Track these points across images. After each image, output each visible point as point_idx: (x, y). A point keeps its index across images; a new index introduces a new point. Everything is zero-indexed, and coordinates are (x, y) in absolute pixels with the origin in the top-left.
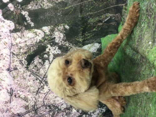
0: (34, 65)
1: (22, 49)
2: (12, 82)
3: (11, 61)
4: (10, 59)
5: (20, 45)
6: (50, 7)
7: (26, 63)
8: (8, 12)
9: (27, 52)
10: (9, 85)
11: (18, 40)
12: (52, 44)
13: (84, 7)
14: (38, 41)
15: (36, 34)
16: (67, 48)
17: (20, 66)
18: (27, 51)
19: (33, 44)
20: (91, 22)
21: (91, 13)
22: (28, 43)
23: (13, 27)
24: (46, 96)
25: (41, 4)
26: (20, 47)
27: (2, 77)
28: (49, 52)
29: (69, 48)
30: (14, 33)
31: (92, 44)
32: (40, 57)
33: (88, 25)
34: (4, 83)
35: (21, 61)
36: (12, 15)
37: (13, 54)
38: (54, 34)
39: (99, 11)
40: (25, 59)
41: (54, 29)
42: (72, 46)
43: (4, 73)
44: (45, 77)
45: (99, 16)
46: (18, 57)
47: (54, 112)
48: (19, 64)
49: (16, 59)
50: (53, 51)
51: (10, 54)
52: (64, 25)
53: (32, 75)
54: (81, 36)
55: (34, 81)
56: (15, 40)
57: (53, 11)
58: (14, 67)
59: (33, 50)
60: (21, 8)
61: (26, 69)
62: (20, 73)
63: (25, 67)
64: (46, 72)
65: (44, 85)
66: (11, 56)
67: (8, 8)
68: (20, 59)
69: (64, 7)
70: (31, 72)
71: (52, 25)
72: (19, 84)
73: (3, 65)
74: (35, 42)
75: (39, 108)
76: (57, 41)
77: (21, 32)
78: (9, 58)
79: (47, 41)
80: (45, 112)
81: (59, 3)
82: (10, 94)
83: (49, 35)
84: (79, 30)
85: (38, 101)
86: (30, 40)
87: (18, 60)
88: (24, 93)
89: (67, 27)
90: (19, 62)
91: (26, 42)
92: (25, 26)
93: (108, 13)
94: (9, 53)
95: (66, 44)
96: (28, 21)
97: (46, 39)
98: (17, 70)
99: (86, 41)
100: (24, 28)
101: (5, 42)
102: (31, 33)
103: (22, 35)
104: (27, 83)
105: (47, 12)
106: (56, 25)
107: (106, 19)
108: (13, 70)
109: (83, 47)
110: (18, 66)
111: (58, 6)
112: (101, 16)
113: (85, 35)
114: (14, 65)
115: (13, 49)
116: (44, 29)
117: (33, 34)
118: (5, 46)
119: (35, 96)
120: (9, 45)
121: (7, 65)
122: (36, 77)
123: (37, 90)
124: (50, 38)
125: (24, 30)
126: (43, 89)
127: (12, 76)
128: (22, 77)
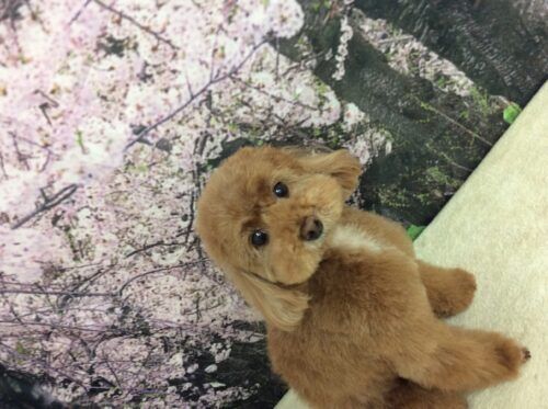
1: (245, 109)
2: (104, 174)
3: (180, 115)
4: (186, 106)
5: (254, 94)
6: (401, 71)
7: (213, 156)
9: (251, 128)
10: (81, 172)
11: (265, 78)
13: (450, 135)
14: (306, 125)
15: (321, 105)
17: (190, 147)
18: (255, 125)
19: (287, 123)
20: (430, 176)
21: (447, 158)
22: (282, 107)
23: (290, 30)
25: (393, 45)
26: (246, 100)
27: (90, 135)
30: (275, 49)
33: (421, 175)
34: (73, 156)
35: (206, 137)
37: (209, 100)
38: (356, 141)
39: (459, 167)
40: (222, 143)
41: (366, 130)
42: (355, 200)
43: (114, 128)
46: (213, 121)
48: (191, 143)
49: (199, 119)
51: (198, 94)
52: (387, 138)
53: (187, 198)
55: (173, 214)
56: (255, 68)
57: (398, 86)
58: (167, 138)
60: (349, 8)
61: (195, 169)
62: (162, 168)
63: (198, 164)
65: (183, 244)
66: (196, 101)
68: (210, 130)
69: (422, 99)
70: (196, 189)
71: (371, 116)
72: (121, 192)
73: (141, 104)
74: (296, 121)
77: (295, 64)
78: (184, 102)
80: (92, 322)
81: (424, 81)
83: (342, 134)
84: (401, 175)
85: (113, 274)
87: (203, 127)
88: (97, 228)
89: (389, 147)
90: (196, 134)
91: (278, 100)
94: (201, 87)
96: (339, 55)
97: (325, 136)
98: (166, 153)
99: (387, 210)
100: (314, 62)
101: (223, 48)
102: (316, 90)
103: (288, 76)
105: (385, 75)
106: (377, 122)
108: (154, 141)
110: (183, 144)
112: (453, 179)
113: (397, 194)
114: (171, 131)
115: (223, 85)
116: (349, 111)
117: (313, 98)
118: (208, 59)
119: (122, 256)
120: (225, 67)
121: (154, 114)
122: (193, 211)
123: (149, 242)
124: (338, 140)
125: (306, 68)
126: (171, 252)
127: (125, 156)
128: (154, 184)
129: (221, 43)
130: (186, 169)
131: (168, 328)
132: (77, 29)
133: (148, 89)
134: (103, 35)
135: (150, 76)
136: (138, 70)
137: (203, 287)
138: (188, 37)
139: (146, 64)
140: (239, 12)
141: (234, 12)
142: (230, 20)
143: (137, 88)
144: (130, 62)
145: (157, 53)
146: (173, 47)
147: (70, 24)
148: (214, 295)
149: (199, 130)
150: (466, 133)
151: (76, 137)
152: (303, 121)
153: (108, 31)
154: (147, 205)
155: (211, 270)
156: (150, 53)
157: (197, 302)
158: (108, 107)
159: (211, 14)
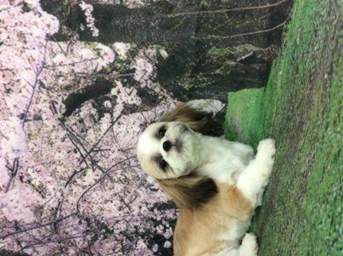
0: (78, 118)
1: (61, 78)
2: (23, 146)
3: (34, 99)
4: (33, 93)
5: (60, 69)
6: (139, 6)
7: (63, 111)
9: (71, 86)
10: (13, 150)
11: (59, 58)
12: (125, 80)
13: (205, 22)
14: (99, 69)
15: (99, 54)
16: (156, 96)
17: (50, 112)
18: (72, 84)
19: (87, 74)
20: (213, 55)
21: (216, 37)
22: (78, 67)
23: (55, 28)
24: (86, 192)
26: (58, 74)
27: (4, 130)
28: (115, 97)
29: (160, 97)
30: (54, 41)
31: (209, 100)
32: (96, 104)
33: (206, 58)
34: (5, 144)
35: (53, 104)
36: (59, 5)
37: (42, 84)
38: (135, 61)
39: (232, 37)
40: (63, 102)
41: (138, 52)
42: (166, 95)
43: (11, 121)
44: (95, 149)
45: (231, 46)
46: (51, 94)
47: (96, 236)
48: (48, 110)
49: (44, 96)
50: (126, 96)
51: (35, 84)
52: (158, 49)
53: (67, 139)
54: (189, 77)
55: (69, 152)
56: (52, 56)
57: (143, 16)
58: (36, 113)
59: (85, 85)
61: (60, 122)
62: (45, 129)
63: (59, 119)
64: (99, 138)
65: (87, 167)
66: (37, 88)
68: (53, 99)
69: (167, 13)
70: (68, 133)
71: (135, 42)
72: (36, 153)
73: (15, 104)
74: (92, 70)
75: (65, 218)
76: (137, 78)
77: (68, 42)
78: (31, 92)
79: (117, 73)
80: (74, 232)
81: (158, 3)
82: (10, 172)
83: (124, 62)
84: (187, 65)
86: (83, 63)
88: (40, 177)
89: (164, 53)
90: (48, 105)
91: (73, 65)
92: (80, 33)
93: (249, 43)
94: (34, 81)
95: (155, 87)
96: (89, 24)
97: (115, 69)
98: (40, 121)
99: (197, 92)
100: (77, 36)
101: (31, 56)
102: (90, 48)
103: (69, 50)
105: (129, 14)
106: (143, 43)
107: (244, 55)
108: (31, 118)
109: (188, 101)
110: (45, 113)
111: (154, 7)
112: (234, 47)
113: (196, 78)
114: (36, 109)
115: (43, 73)
116: (117, 48)
117: (91, 53)
118: (29, 66)
119: (62, 187)
120: (38, 64)
121: (23, 106)
122: (76, 146)
123: (70, 174)
124: (125, 67)
125: (76, 41)
126: (85, 175)
127: (25, 132)
128: (47, 140)
129: (29, 55)
130: (56, 125)
131: (117, 222)
133: (13, 95)
135: (10, 89)
136: (3, 89)
137: (120, 191)
138: (14, 62)
139: (5, 85)
140: (26, 35)
141: (24, 37)
142: (25, 42)
143: (8, 98)
145: (6, 77)
146: (10, 70)
148: (129, 193)
149: (48, 102)
150: (216, 14)
152: (96, 68)
154: (53, 154)
155: (115, 178)
156: (3, 79)
157: (122, 200)
158: (3, 113)
159: (15, 45)
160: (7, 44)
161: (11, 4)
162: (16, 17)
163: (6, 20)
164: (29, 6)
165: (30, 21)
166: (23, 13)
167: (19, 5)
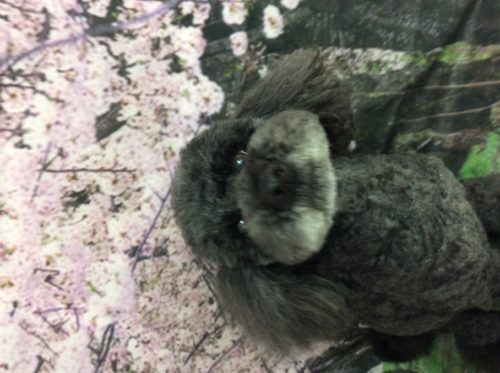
2: (128, 304)
3: (160, 221)
4: (160, 211)
8: (222, 57)
10: (109, 312)
23: (216, 105)
24: (215, 364)
27: (98, 280)
34: (95, 303)
36: (229, 68)
43: (113, 262)
51: (167, 195)
53: (202, 284)
58: (159, 244)
60: (263, 57)
61: (194, 257)
62: (169, 271)
65: (225, 324)
66: (168, 202)
67: (230, 43)
70: (205, 272)
72: (150, 312)
73: (123, 231)
78: (158, 209)
82: (95, 356)
88: (149, 352)
94: (167, 189)
98: (164, 257)
101: (170, 148)
104: (176, 311)
108: (150, 253)
114: (160, 238)
118: (163, 164)
119: (181, 364)
121: (138, 233)
122: (213, 292)
123: (197, 340)
126: (219, 337)
127: (136, 280)
128: (170, 287)
129: (167, 146)
130: (188, 261)
132: (40, 202)
133: (123, 216)
134: (66, 195)
135: (120, 205)
136: (108, 205)
138: (139, 157)
139: (113, 197)
140: (170, 113)
141: (166, 115)
142: (165, 124)
143: (113, 220)
144: (99, 203)
145: (119, 184)
146: (130, 172)
147: (32, 201)
151: (89, 288)
153: (69, 189)
156: (113, 187)
158: (99, 249)
159: (149, 128)
160: (133, 124)
161: (153, 55)
162: (158, 78)
163: (140, 82)
164: (182, 64)
165: (178, 88)
166: (170, 73)
167: (166, 58)
